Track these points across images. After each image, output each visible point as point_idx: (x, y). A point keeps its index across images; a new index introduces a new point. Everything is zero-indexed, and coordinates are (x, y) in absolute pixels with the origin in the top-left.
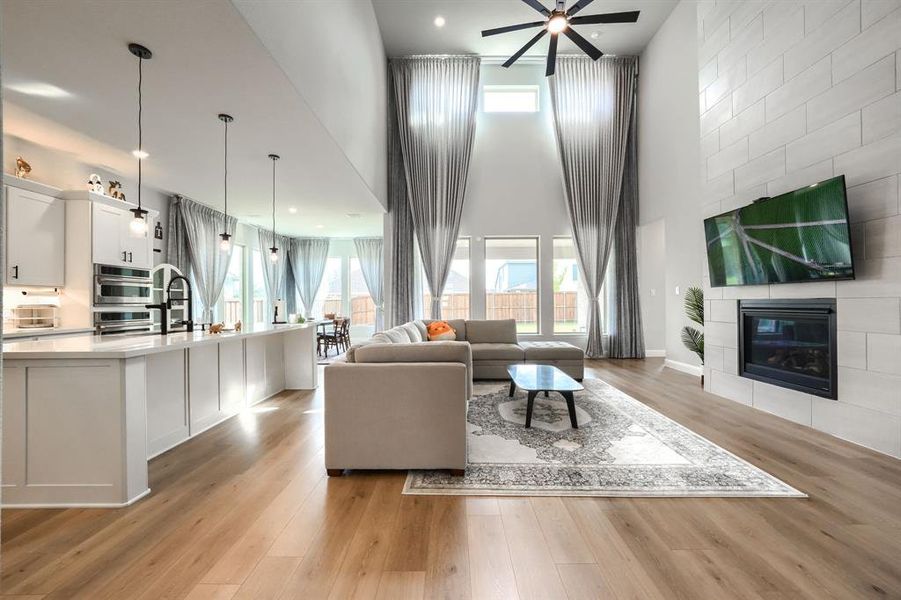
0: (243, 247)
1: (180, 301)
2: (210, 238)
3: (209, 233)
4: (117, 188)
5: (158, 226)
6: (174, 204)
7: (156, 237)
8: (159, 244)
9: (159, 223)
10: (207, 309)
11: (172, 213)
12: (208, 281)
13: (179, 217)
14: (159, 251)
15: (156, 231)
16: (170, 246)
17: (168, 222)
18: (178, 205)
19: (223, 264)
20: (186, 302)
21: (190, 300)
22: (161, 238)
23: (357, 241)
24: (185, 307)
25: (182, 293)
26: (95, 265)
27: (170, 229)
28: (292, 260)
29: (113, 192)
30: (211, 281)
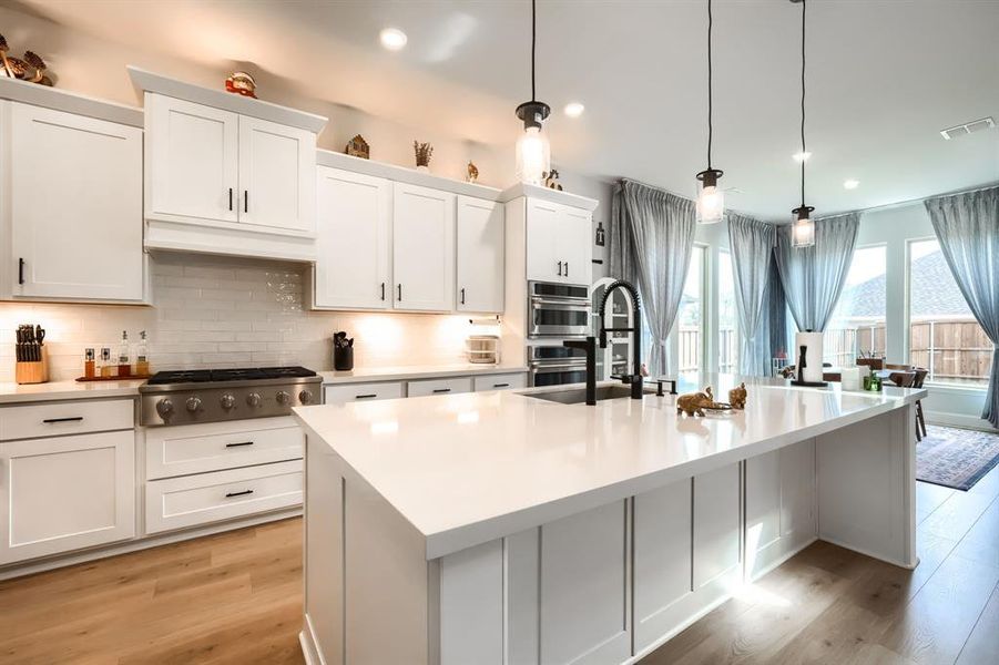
0: (705, 248)
1: (624, 331)
2: (662, 237)
3: (660, 230)
4: (553, 180)
5: (600, 229)
6: (618, 193)
7: (598, 243)
8: (600, 253)
9: (600, 224)
10: (657, 343)
11: (616, 207)
12: (658, 302)
13: (624, 211)
14: (600, 262)
15: (598, 235)
16: (612, 254)
17: (610, 222)
18: (621, 194)
19: (679, 277)
20: (631, 334)
21: (637, 331)
22: (602, 244)
23: (933, 205)
24: (629, 340)
25: (626, 320)
26: (529, 281)
27: (613, 229)
28: (780, 263)
29: (550, 184)
30: (662, 302)
